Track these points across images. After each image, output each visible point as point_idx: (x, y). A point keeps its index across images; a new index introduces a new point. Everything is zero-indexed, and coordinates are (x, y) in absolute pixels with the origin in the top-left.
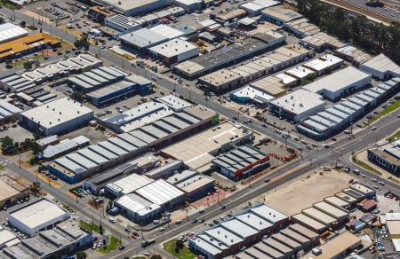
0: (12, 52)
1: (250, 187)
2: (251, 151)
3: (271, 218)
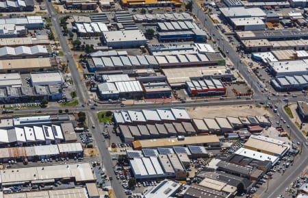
0: (144, 3)
1: (195, 102)
2: (217, 82)
3: (178, 117)
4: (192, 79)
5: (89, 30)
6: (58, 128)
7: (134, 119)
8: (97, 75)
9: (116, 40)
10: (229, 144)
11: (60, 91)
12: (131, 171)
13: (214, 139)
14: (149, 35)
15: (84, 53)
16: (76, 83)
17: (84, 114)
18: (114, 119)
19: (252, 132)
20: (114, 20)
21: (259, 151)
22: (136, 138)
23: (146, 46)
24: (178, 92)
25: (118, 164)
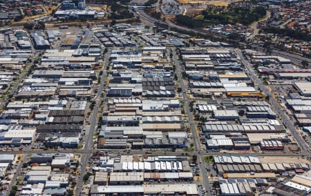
0: (240, 95)
2: (279, 143)
3: (252, 161)
4: (264, 140)
5: (206, 109)
6: (180, 163)
7: (225, 161)
8: (207, 134)
9: (221, 115)
10: (282, 179)
11: (184, 143)
12: (220, 190)
13: (273, 175)
14: (241, 113)
15: (201, 122)
16: (194, 139)
17: (196, 157)
18: (214, 161)
19: (297, 173)
20: (222, 104)
21: (300, 184)
22: (226, 172)
23: (239, 120)
24: (254, 147)
25: (213, 186)
